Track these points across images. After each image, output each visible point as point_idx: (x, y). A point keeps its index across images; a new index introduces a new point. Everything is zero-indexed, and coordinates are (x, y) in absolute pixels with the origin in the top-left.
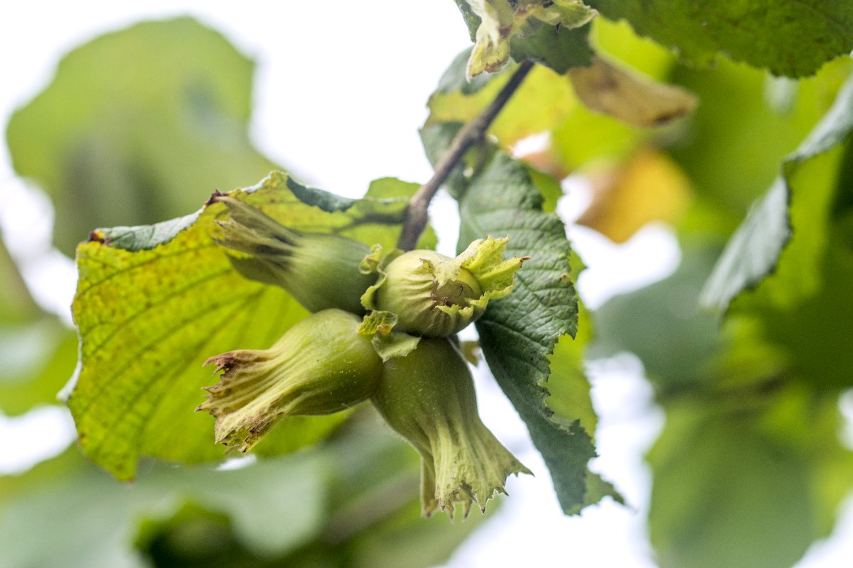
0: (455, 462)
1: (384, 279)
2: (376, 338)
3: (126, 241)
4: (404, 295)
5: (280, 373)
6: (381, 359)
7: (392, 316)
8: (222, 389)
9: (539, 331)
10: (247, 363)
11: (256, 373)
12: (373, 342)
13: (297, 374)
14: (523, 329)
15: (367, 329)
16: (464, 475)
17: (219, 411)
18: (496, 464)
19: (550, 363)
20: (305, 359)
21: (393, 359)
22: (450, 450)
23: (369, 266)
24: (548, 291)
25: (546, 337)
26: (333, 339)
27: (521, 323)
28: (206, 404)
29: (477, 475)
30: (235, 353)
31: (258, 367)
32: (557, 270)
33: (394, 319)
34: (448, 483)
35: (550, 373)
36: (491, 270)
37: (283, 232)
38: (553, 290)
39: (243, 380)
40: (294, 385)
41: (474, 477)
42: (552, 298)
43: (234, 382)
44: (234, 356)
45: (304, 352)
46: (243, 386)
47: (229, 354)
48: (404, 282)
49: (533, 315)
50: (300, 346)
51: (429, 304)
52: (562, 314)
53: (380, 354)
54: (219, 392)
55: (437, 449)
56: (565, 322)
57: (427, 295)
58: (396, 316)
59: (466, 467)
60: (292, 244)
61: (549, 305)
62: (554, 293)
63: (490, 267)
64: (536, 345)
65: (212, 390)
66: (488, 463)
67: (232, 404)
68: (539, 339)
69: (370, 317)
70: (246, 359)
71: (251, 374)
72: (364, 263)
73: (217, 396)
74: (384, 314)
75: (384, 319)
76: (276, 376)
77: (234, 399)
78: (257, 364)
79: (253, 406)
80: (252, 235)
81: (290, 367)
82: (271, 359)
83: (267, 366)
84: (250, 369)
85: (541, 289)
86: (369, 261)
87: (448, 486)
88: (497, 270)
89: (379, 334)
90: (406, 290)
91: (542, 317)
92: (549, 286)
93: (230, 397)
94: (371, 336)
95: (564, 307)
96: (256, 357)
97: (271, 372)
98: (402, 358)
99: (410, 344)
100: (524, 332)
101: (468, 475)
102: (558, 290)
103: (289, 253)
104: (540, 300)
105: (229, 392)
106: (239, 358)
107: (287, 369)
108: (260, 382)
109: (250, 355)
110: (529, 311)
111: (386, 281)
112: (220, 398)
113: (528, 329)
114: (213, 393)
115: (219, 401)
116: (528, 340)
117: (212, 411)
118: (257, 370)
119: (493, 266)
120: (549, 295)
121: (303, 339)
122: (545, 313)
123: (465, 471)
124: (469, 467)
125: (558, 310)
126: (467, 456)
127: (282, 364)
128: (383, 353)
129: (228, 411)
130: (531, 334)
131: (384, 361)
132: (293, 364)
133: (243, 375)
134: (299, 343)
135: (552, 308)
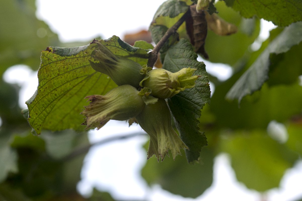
0: (166, 142)
1: (149, 77)
2: (144, 97)
3: (60, 52)
4: (155, 83)
5: (110, 105)
6: (145, 104)
7: (150, 90)
8: (90, 107)
9: (198, 101)
10: (99, 100)
11: (102, 103)
12: (143, 98)
13: (116, 105)
14: (192, 99)
15: (142, 93)
16: (169, 147)
17: (88, 115)
18: (178, 144)
19: (201, 112)
20: (119, 101)
21: (150, 105)
22: (165, 138)
23: (143, 71)
24: (201, 88)
25: (200, 103)
26: (130, 95)
27: (191, 97)
28: (84, 112)
29: (173, 147)
30: (96, 95)
31: (103, 101)
32: (204, 81)
33: (150, 91)
34: (164, 148)
35: (201, 115)
36: (186, 78)
37: (114, 56)
38: (203, 88)
39: (98, 105)
40: (115, 109)
41: (172, 148)
42: (202, 90)
43: (95, 106)
44: (96, 97)
45: (119, 98)
46: (97, 107)
47: (94, 96)
48: (156, 79)
49: (195, 95)
50: (117, 96)
51: (165, 87)
52: (205, 96)
53: (145, 102)
54: (89, 109)
55: (159, 137)
56: (207, 99)
57: (165, 84)
58: (151, 90)
59: (170, 144)
60: (116, 61)
61: (201, 92)
62: (203, 89)
63: (186, 77)
64: (196, 105)
65: (87, 107)
66: (175, 143)
67: (92, 113)
68: (197, 104)
69: (143, 89)
70: (99, 98)
71: (101, 103)
72: (142, 70)
73: (88, 110)
74: (147, 89)
75: (147, 90)
76: (108, 105)
77: (93, 112)
78: (103, 100)
79: (100, 115)
80: (105, 56)
81: (114, 103)
82: (107, 99)
83: (106, 101)
84: (100, 102)
85: (198, 87)
86: (144, 70)
87: (164, 150)
88: (188, 79)
89: (145, 95)
90: (157, 82)
91: (198, 96)
92: (201, 86)
93: (93, 111)
94: (142, 96)
95: (206, 94)
96: (102, 98)
97: (107, 103)
98: (153, 104)
99: (155, 100)
100: (192, 100)
101: (170, 147)
102: (205, 88)
103: (115, 64)
104: (198, 90)
105: (92, 109)
106: (97, 98)
107: (112, 103)
108: (103, 107)
109: (100, 97)
110: (194, 94)
111: (149, 78)
112: (89, 110)
113: (193, 100)
114: (87, 109)
115: (89, 112)
116: (193, 103)
117: (86, 115)
118: (103, 102)
119: (187, 77)
120: (201, 89)
121: (119, 94)
122: (199, 95)
123: (170, 145)
124: (171, 144)
125: (204, 95)
126: (170, 140)
127: (111, 101)
128: (146, 102)
129: (91, 115)
130: (195, 101)
131: (146, 105)
132: (114, 102)
133: (98, 103)
134: (117, 95)
135: (202, 94)
